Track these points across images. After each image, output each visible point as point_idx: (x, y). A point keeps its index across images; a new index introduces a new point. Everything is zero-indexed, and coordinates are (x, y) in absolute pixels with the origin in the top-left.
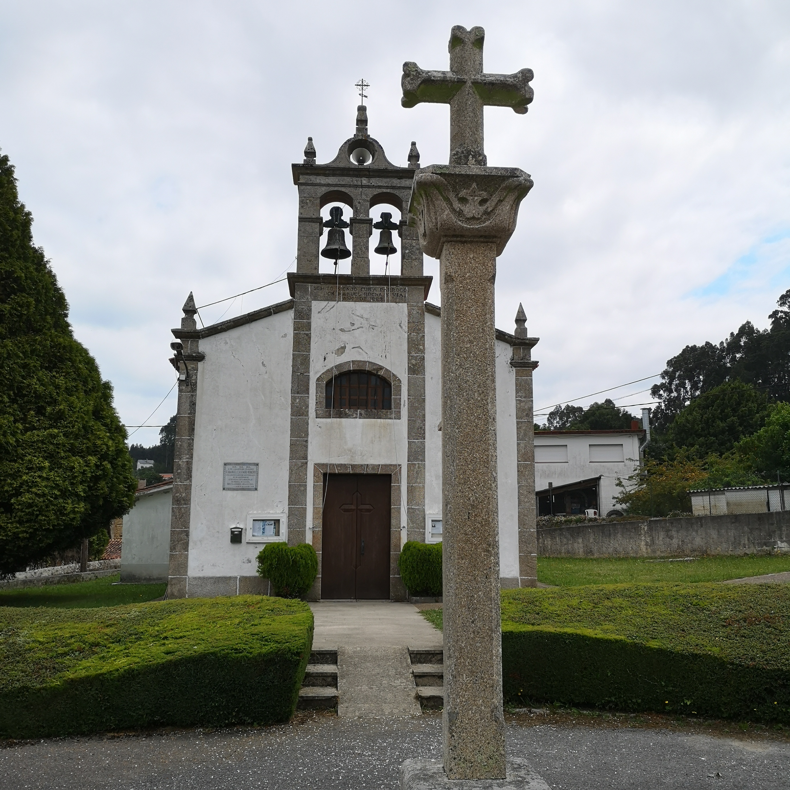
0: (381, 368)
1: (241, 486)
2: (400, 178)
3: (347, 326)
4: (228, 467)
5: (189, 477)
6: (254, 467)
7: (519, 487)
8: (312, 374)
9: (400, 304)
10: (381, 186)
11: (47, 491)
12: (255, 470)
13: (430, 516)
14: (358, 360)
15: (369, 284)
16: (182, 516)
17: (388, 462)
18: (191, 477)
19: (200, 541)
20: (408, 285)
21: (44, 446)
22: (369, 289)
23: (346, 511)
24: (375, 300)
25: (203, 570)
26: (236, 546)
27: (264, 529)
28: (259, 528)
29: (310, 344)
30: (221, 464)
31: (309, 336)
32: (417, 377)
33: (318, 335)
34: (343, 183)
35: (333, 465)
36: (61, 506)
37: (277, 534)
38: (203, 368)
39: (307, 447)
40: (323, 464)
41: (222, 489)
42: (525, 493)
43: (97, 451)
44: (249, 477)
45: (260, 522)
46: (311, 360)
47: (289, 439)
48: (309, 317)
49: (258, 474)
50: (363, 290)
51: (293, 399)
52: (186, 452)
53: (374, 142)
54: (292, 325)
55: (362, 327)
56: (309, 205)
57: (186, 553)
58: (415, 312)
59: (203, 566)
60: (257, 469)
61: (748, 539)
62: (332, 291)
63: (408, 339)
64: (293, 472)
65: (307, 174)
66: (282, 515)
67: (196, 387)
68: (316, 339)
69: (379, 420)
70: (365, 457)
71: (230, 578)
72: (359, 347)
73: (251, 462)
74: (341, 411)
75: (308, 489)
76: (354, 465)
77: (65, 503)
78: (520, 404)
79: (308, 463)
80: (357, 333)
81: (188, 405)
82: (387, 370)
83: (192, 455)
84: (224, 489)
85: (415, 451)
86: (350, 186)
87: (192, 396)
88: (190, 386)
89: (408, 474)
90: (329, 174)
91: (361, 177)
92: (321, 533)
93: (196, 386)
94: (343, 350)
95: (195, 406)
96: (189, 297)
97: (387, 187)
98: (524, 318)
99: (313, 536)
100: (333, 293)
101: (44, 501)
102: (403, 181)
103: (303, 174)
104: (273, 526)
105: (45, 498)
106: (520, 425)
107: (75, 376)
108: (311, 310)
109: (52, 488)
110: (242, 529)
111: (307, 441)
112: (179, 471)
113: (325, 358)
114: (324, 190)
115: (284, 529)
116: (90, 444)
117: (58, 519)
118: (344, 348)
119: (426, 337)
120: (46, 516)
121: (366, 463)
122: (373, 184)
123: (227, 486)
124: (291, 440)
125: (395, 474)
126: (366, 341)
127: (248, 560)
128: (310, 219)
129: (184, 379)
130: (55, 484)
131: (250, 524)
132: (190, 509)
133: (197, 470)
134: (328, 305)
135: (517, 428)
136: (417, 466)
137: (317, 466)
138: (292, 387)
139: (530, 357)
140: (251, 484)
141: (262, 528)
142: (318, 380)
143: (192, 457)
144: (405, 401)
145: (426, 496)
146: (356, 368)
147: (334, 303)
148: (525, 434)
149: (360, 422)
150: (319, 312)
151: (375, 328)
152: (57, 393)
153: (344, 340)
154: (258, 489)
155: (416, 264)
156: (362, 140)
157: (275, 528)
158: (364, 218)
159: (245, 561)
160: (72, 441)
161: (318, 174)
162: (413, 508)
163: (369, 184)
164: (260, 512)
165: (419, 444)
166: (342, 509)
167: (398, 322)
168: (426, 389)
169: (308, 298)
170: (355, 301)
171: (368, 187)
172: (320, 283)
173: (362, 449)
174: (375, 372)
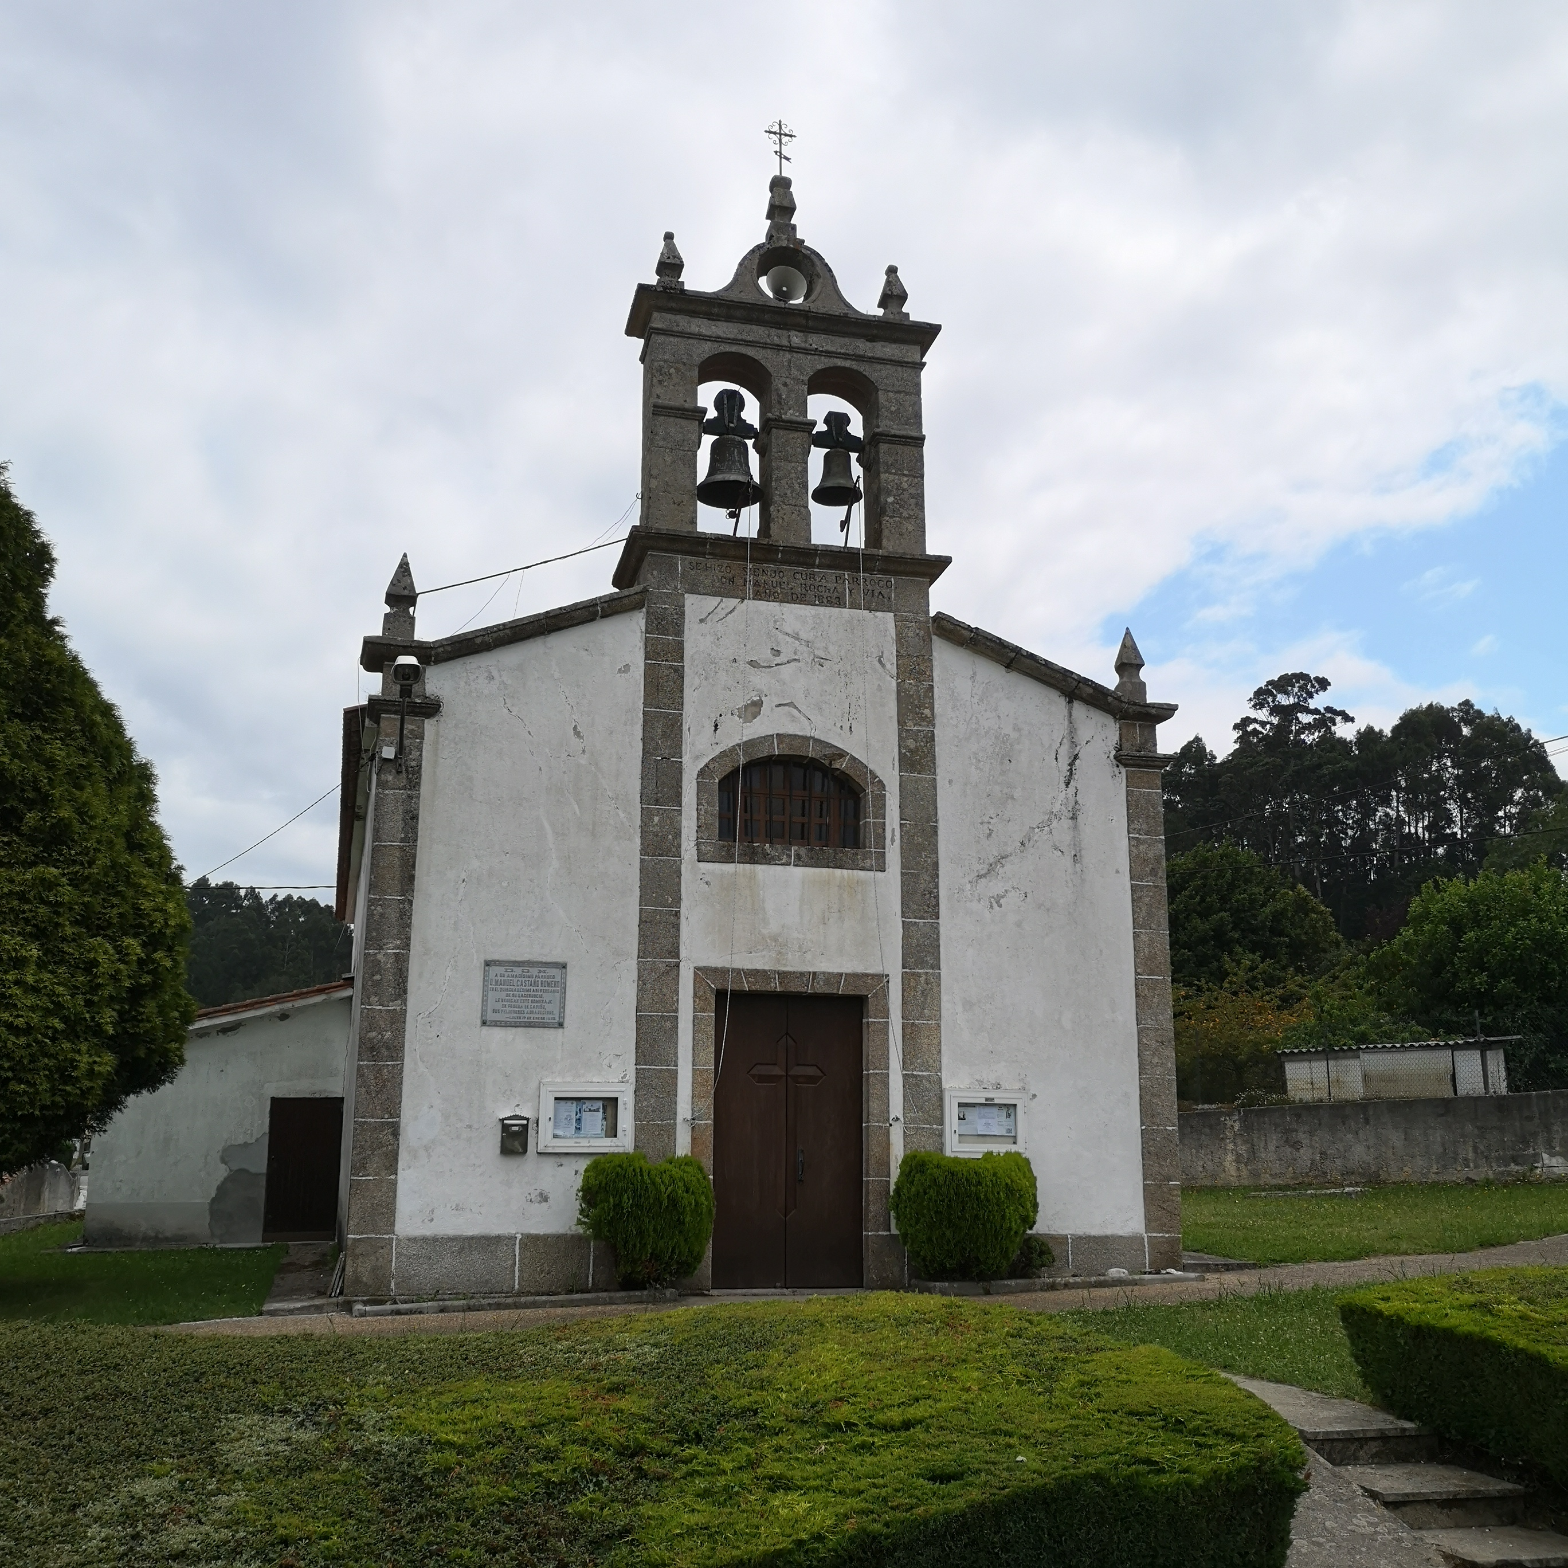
0: (841, 754)
1: (525, 1017)
2: (872, 339)
3: (764, 655)
4: (494, 970)
5: (401, 992)
6: (556, 972)
7: (1140, 1032)
8: (686, 759)
9: (879, 614)
10: (832, 352)
11: (35, 1018)
12: (558, 979)
13: (953, 1094)
14: (791, 733)
15: (813, 566)
16: (384, 1086)
17: (860, 969)
18: (405, 992)
19: (427, 1148)
20: (895, 573)
21: (26, 907)
22: (813, 576)
23: (762, 1078)
24: (825, 600)
25: (432, 1220)
26: (513, 1163)
27: (579, 1121)
28: (568, 1118)
29: (682, 691)
30: (478, 963)
31: (679, 672)
32: (921, 779)
33: (701, 671)
34: (749, 338)
35: (738, 971)
36: (66, 1059)
37: (612, 1131)
38: (437, 734)
39: (678, 930)
40: (715, 970)
41: (479, 1022)
42: (1154, 1044)
43: (140, 926)
44: (544, 995)
45: (569, 1103)
46: (685, 727)
47: (638, 908)
48: (679, 631)
49: (565, 989)
50: (798, 576)
51: (646, 815)
52: (395, 931)
53: (813, 256)
54: (641, 645)
55: (798, 660)
56: (676, 380)
57: (393, 1177)
58: (911, 634)
59: (433, 1211)
60: (564, 978)
61: (1475, 1149)
62: (730, 575)
63: (898, 692)
64: (648, 986)
65: (670, 310)
66: (622, 1087)
67: (419, 777)
68: (697, 681)
69: (839, 870)
70: (809, 956)
71: (498, 1239)
72: (791, 704)
73: (549, 959)
74: (754, 847)
75: (681, 1025)
76: (784, 972)
77: (74, 1051)
78: (1137, 846)
79: (681, 965)
80: (786, 671)
81: (400, 818)
82: (853, 758)
83: (409, 938)
84: (484, 1023)
85: (918, 945)
86: (765, 346)
87: (410, 797)
88: (404, 775)
89: (903, 996)
90: (718, 315)
91: (789, 330)
92: (710, 1132)
93: (420, 775)
94: (755, 709)
95: (417, 823)
96: (401, 566)
97: (845, 356)
98: (1138, 662)
99: (693, 1139)
100: (732, 580)
101: (29, 1046)
102: (878, 345)
103: (660, 309)
104: (600, 1114)
105: (31, 1038)
106: (1139, 894)
107: (82, 742)
108: (683, 614)
109: (48, 1013)
110: (528, 1119)
111: (677, 915)
112: (378, 977)
113: (716, 726)
114: (707, 350)
115: (626, 1120)
116: (125, 908)
117: (53, 1091)
118: (758, 705)
119: (936, 690)
120: (28, 1083)
121: (811, 970)
122: (814, 346)
123: (491, 1017)
124: (641, 910)
125: (875, 995)
126: (807, 693)
127: (541, 1194)
128: (679, 409)
129: (392, 757)
130: (53, 1002)
131: (548, 1108)
132: (402, 1070)
133: (421, 975)
134: (722, 605)
135: (1133, 900)
136: (922, 979)
137: (702, 973)
138: (643, 787)
139: (1155, 745)
140: (548, 1013)
141: (574, 1118)
142: (701, 773)
143: (408, 945)
144: (893, 830)
145: (944, 1048)
146: (787, 752)
147: (734, 602)
148: (1150, 915)
149: (797, 874)
150: (701, 621)
151: (826, 664)
152: (49, 778)
153: (758, 687)
154: (565, 1025)
155: (911, 528)
156: (786, 248)
157: (605, 1118)
158: (794, 418)
159: (533, 1196)
160: (86, 899)
161: (693, 314)
162: (915, 1076)
163: (807, 346)
164: (568, 1079)
165: (927, 930)
166: (752, 1075)
167: (876, 653)
168: (939, 806)
169: (676, 587)
170: (782, 602)
171: (806, 351)
172: (703, 555)
173: (801, 936)
174: (827, 763)
